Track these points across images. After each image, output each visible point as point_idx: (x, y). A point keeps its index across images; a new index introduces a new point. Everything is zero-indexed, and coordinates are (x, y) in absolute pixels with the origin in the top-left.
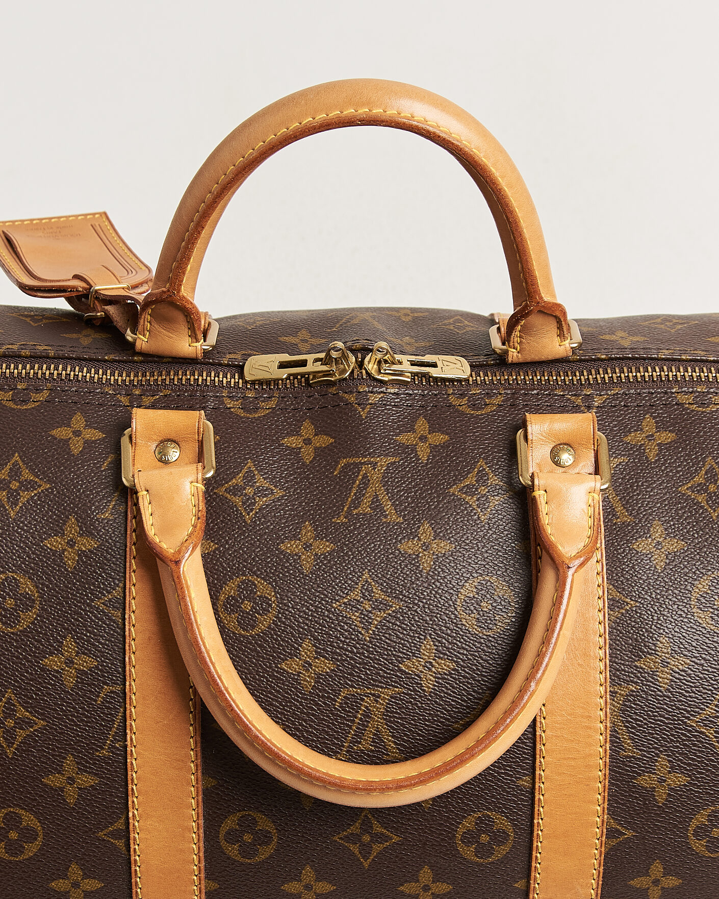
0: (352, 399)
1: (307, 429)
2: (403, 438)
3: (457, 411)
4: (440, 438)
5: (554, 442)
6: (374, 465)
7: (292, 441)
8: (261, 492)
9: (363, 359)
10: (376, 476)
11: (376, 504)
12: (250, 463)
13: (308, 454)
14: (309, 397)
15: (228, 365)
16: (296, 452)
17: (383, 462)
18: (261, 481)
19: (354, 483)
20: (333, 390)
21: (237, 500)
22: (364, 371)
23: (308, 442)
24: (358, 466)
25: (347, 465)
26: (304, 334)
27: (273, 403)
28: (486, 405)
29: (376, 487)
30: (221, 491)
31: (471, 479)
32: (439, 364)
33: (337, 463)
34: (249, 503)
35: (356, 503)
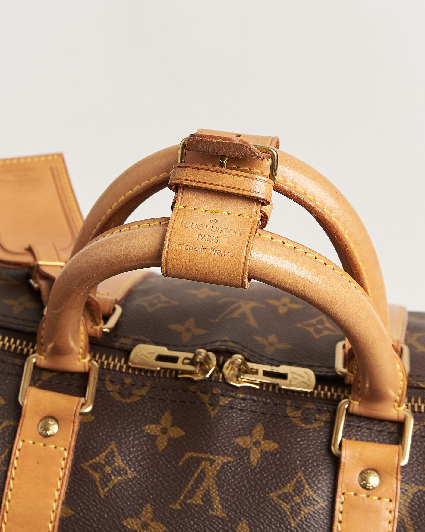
0: (206, 398)
1: (166, 419)
2: (240, 441)
3: (290, 422)
4: (271, 446)
5: (364, 467)
6: (212, 462)
7: (152, 429)
8: (118, 471)
9: (224, 362)
10: (212, 471)
11: (207, 498)
12: (113, 446)
13: (162, 443)
14: (174, 390)
15: (119, 349)
16: (153, 438)
17: (220, 460)
18: (119, 462)
19: (193, 476)
20: (193, 388)
21: (97, 476)
22: (221, 375)
23: (164, 431)
24: (199, 461)
25: (191, 458)
26: (190, 323)
27: (144, 392)
28: (316, 420)
29: (209, 482)
30: (85, 466)
31: (289, 489)
32: (290, 376)
33: (183, 455)
34: (106, 479)
35: (192, 494)
